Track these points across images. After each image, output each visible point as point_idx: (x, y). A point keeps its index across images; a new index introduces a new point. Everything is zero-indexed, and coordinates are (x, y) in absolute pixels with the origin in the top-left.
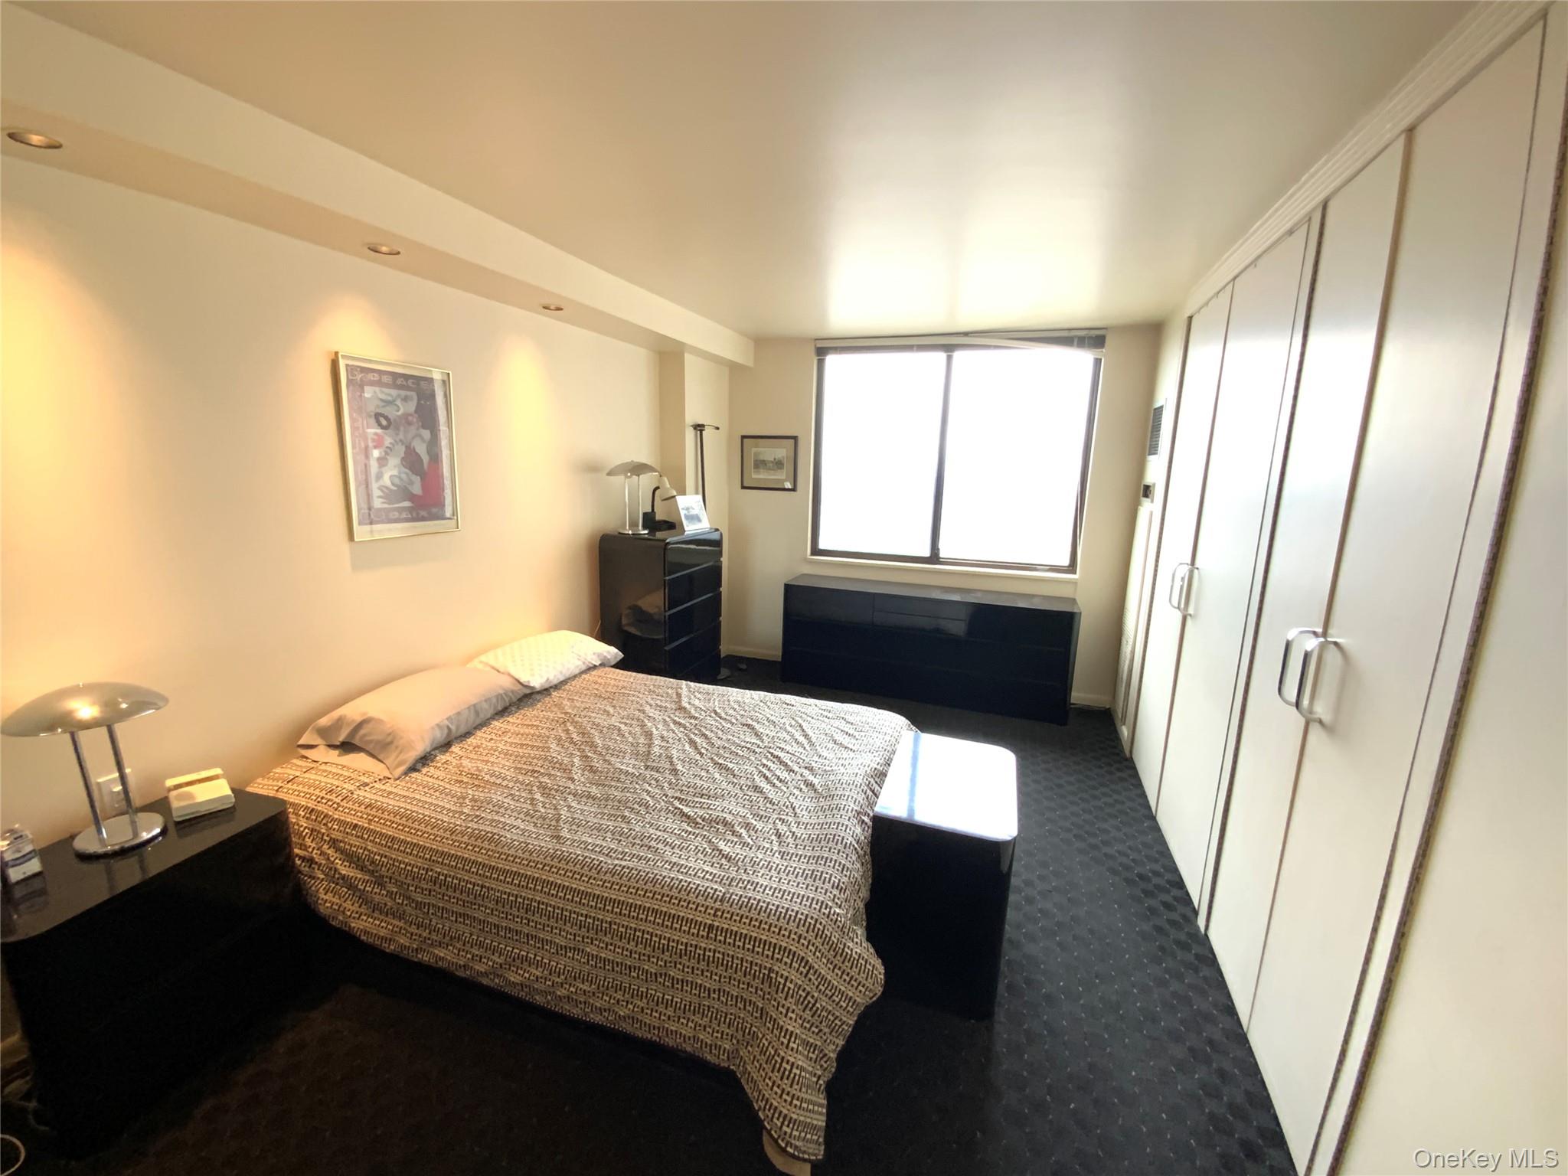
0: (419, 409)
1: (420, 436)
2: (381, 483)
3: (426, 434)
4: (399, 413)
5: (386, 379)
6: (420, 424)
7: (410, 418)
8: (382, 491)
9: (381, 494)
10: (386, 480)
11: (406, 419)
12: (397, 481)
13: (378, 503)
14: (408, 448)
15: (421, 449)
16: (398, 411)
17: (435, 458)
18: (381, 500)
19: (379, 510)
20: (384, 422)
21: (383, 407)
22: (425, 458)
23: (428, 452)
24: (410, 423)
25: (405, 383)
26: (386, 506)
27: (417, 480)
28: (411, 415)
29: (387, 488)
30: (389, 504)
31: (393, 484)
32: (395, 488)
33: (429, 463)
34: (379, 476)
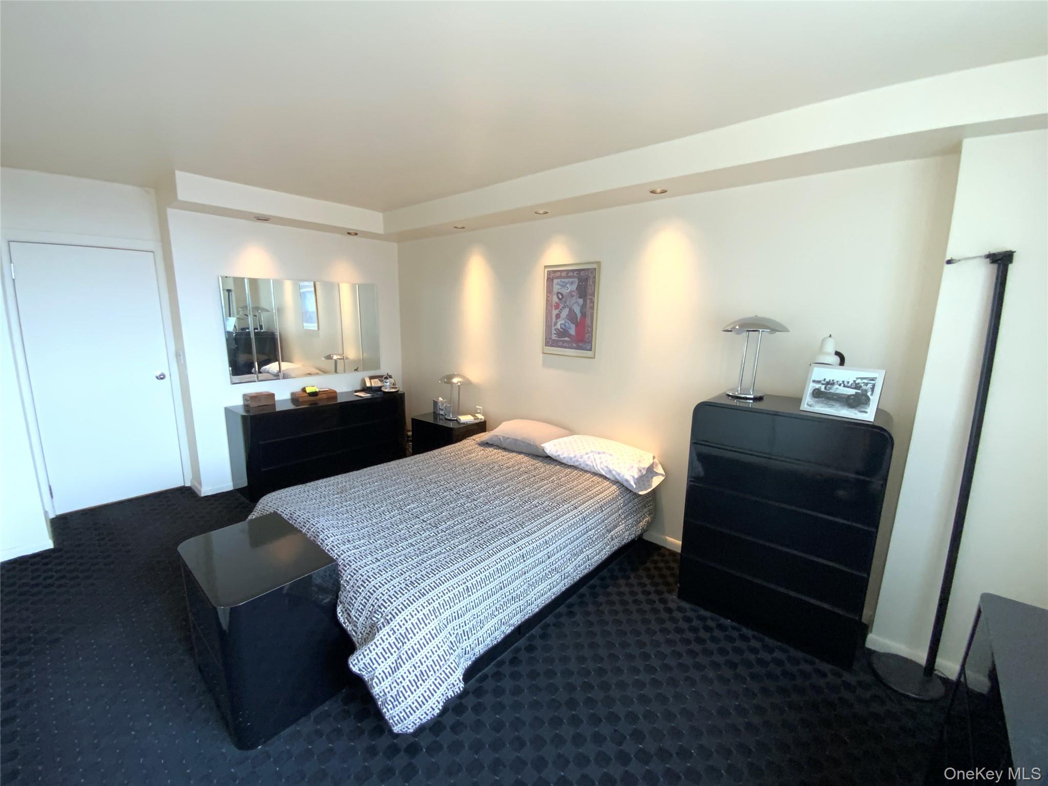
0: (579, 288)
1: (577, 302)
2: (556, 327)
3: (581, 301)
4: (568, 291)
5: (564, 274)
6: (578, 296)
7: (573, 293)
8: (556, 331)
9: (555, 332)
10: (558, 326)
11: (571, 294)
12: (563, 326)
13: (554, 337)
14: (570, 309)
15: (577, 310)
16: (567, 290)
17: (584, 315)
18: (555, 335)
19: (554, 340)
20: (561, 297)
21: (561, 288)
22: (579, 315)
23: (581, 312)
24: (572, 296)
25: (572, 275)
26: (557, 338)
27: (573, 326)
28: (573, 291)
29: (558, 329)
30: (559, 338)
31: (561, 328)
32: (562, 330)
33: (581, 318)
34: (555, 324)
